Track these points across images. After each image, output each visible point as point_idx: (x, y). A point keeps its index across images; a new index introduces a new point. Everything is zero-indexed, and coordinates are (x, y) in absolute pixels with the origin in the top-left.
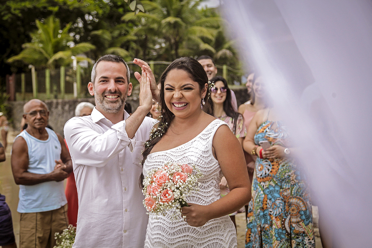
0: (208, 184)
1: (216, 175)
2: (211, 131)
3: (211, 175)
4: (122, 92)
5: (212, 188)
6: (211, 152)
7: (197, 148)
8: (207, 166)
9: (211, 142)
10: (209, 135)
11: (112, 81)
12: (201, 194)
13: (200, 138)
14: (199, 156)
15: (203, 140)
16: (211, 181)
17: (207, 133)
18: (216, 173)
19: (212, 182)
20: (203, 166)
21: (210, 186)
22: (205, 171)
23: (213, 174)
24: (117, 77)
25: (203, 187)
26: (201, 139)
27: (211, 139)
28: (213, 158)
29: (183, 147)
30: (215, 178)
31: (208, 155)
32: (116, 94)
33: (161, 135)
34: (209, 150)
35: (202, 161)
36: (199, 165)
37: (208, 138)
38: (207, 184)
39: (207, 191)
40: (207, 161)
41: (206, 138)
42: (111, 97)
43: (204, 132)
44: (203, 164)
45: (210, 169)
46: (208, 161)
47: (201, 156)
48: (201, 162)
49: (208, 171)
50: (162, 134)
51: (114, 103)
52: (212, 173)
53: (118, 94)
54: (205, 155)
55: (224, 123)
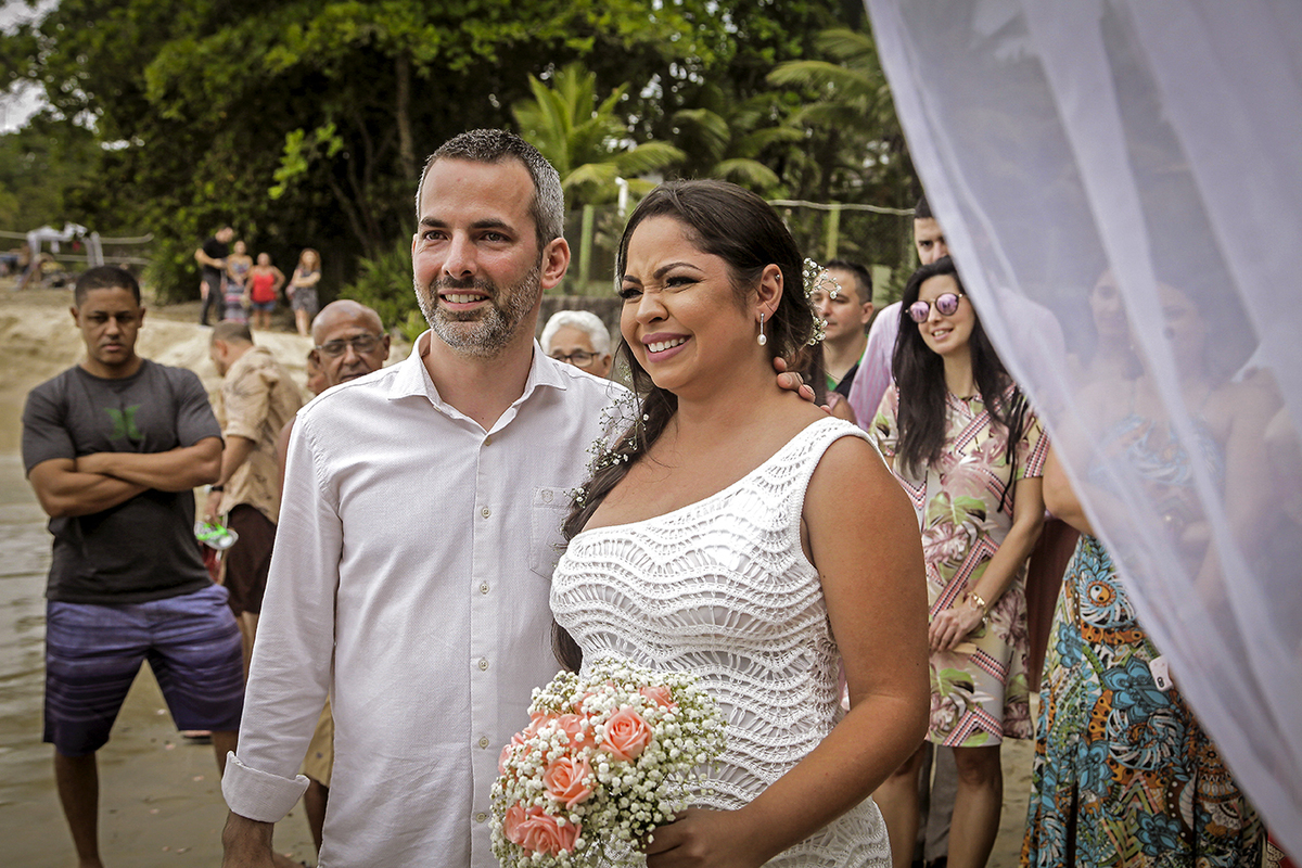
0: (787, 661)
1: (818, 630)
2: (803, 457)
3: (797, 629)
4: (499, 283)
5: (804, 677)
6: (794, 537)
7: (743, 520)
8: (779, 590)
9: (798, 500)
10: (795, 472)
11: (459, 237)
12: (758, 697)
13: (761, 480)
14: (748, 551)
15: (768, 489)
16: (796, 653)
17: (787, 464)
18: (813, 620)
19: (802, 656)
20: (761, 588)
21: (792, 670)
22: (770, 610)
23: (803, 625)
24: (476, 220)
25: (765, 672)
26: (762, 486)
27: (801, 484)
28: (803, 560)
29: (694, 515)
30: (813, 641)
31: (782, 548)
32: (474, 289)
33: (622, 461)
34: (788, 529)
35: (757, 569)
36: (746, 582)
37: (789, 483)
38: (780, 661)
39: (781, 687)
40: (778, 570)
41: (780, 482)
42: (454, 298)
43: (776, 460)
44: (760, 579)
45: (787, 603)
46: (782, 571)
47: (757, 548)
48: (753, 573)
49: (780, 610)
50: (626, 458)
51: (466, 321)
52: (798, 619)
53: (480, 290)
54: (769, 549)
55: (855, 429)
